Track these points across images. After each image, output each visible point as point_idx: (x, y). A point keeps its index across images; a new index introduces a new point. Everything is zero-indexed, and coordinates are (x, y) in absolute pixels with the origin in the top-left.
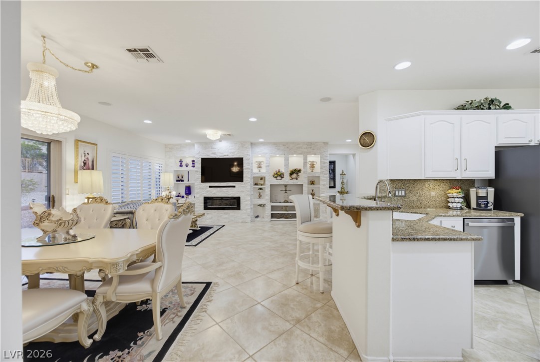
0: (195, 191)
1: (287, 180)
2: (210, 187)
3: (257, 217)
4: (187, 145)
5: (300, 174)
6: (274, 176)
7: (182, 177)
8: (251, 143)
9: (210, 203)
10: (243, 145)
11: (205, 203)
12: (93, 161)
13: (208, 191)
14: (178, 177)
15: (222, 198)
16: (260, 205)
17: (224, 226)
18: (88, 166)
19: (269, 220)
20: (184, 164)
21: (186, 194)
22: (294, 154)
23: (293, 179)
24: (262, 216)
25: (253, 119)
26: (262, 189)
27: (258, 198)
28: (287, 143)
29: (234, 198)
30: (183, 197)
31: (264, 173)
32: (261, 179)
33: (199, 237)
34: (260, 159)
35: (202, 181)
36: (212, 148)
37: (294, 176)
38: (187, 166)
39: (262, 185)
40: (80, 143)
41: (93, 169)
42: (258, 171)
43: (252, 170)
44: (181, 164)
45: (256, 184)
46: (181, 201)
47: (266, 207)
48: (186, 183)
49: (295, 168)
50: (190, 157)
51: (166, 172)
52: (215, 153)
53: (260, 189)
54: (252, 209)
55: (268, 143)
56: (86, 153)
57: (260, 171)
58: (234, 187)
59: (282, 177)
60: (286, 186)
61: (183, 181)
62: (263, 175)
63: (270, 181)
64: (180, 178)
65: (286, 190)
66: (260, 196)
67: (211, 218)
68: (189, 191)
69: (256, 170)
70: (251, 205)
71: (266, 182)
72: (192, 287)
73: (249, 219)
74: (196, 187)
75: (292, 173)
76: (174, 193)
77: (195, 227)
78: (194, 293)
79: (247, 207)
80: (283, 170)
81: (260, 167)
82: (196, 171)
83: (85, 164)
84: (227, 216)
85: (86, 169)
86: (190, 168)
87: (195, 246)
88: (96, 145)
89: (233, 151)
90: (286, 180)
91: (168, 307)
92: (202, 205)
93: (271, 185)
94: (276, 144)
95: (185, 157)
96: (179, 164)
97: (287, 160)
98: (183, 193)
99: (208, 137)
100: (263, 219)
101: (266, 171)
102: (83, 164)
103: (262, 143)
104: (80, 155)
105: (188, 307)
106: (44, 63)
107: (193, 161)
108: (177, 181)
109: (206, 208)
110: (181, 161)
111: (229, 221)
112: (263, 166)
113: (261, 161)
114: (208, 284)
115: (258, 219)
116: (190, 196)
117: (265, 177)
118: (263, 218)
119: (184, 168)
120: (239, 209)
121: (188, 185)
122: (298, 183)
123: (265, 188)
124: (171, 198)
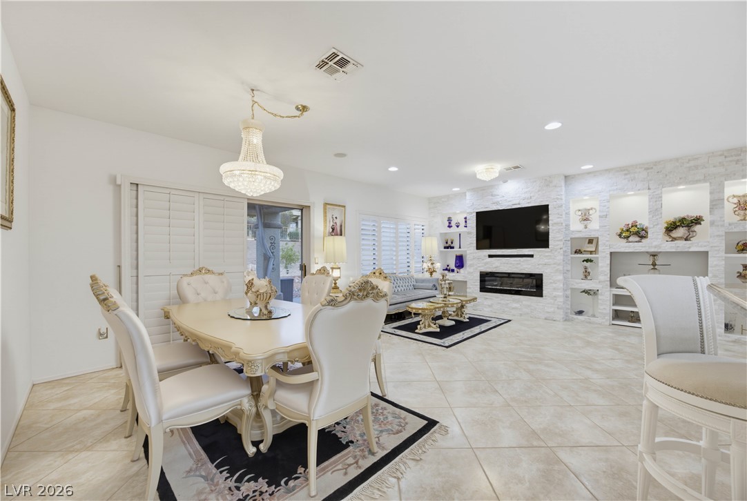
0: (468, 262)
1: (657, 241)
2: (490, 256)
3: (580, 313)
4: (456, 195)
5: (697, 228)
6: (620, 236)
7: (452, 243)
8: (566, 177)
9: (490, 282)
10: (547, 182)
11: (481, 281)
12: (341, 226)
13: (486, 263)
14: (447, 243)
15: (509, 275)
16: (587, 292)
17: (510, 321)
18: (336, 231)
19: (608, 323)
20: (453, 224)
21: (456, 267)
22: (679, 184)
23: (674, 239)
24: (591, 313)
25: (553, 126)
26: (591, 261)
27: (583, 277)
28: (656, 163)
29: (531, 275)
30: (453, 271)
31: (595, 230)
32: (590, 241)
33: (461, 333)
34: (587, 205)
35: (478, 247)
36: (492, 195)
37: (681, 232)
38: (458, 226)
39: (591, 252)
40: (328, 206)
41: (341, 235)
42: (583, 226)
43: (568, 226)
44: (450, 223)
45: (578, 252)
46: (450, 276)
47: (600, 297)
48: (457, 251)
49: (683, 215)
50: (461, 212)
51: (430, 235)
52: (497, 203)
53: (587, 261)
54: (567, 297)
55: (606, 170)
56: (334, 217)
57: (586, 227)
58: (532, 256)
59: (642, 237)
60: (654, 255)
61: (453, 248)
62: (593, 235)
63: (610, 243)
64: (449, 243)
65: (654, 264)
66: (586, 274)
67: (490, 306)
68: (460, 262)
69: (576, 227)
70: (565, 290)
71: (600, 248)
72: (404, 419)
73: (560, 315)
74: (468, 256)
75: (671, 228)
76: (438, 266)
77: (461, 316)
78: (401, 431)
79: (555, 293)
80: (644, 221)
81: (587, 220)
82: (469, 233)
83: (333, 229)
84: (515, 305)
85: (335, 235)
86: (462, 229)
87: (447, 347)
88: (344, 207)
89: (528, 195)
90: (655, 244)
91: (355, 441)
92: (478, 283)
93: (611, 253)
94: (625, 170)
95: (455, 214)
96: (447, 224)
97: (656, 200)
98: (452, 266)
99: (478, 177)
100: (593, 319)
101: (600, 226)
102: (331, 230)
103: (589, 173)
104: (328, 220)
105: (381, 454)
106: (253, 118)
107: (466, 218)
108: (445, 248)
109: (483, 289)
110: (450, 220)
111: (521, 315)
112: (594, 216)
113: (589, 208)
114: (431, 423)
115: (580, 317)
116: (462, 270)
117: (598, 238)
118: (594, 316)
119: (454, 229)
120: (541, 295)
121: (458, 254)
122: (692, 249)
123: (598, 258)
124: (434, 271)
